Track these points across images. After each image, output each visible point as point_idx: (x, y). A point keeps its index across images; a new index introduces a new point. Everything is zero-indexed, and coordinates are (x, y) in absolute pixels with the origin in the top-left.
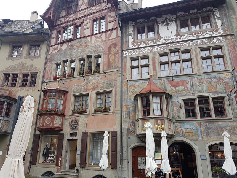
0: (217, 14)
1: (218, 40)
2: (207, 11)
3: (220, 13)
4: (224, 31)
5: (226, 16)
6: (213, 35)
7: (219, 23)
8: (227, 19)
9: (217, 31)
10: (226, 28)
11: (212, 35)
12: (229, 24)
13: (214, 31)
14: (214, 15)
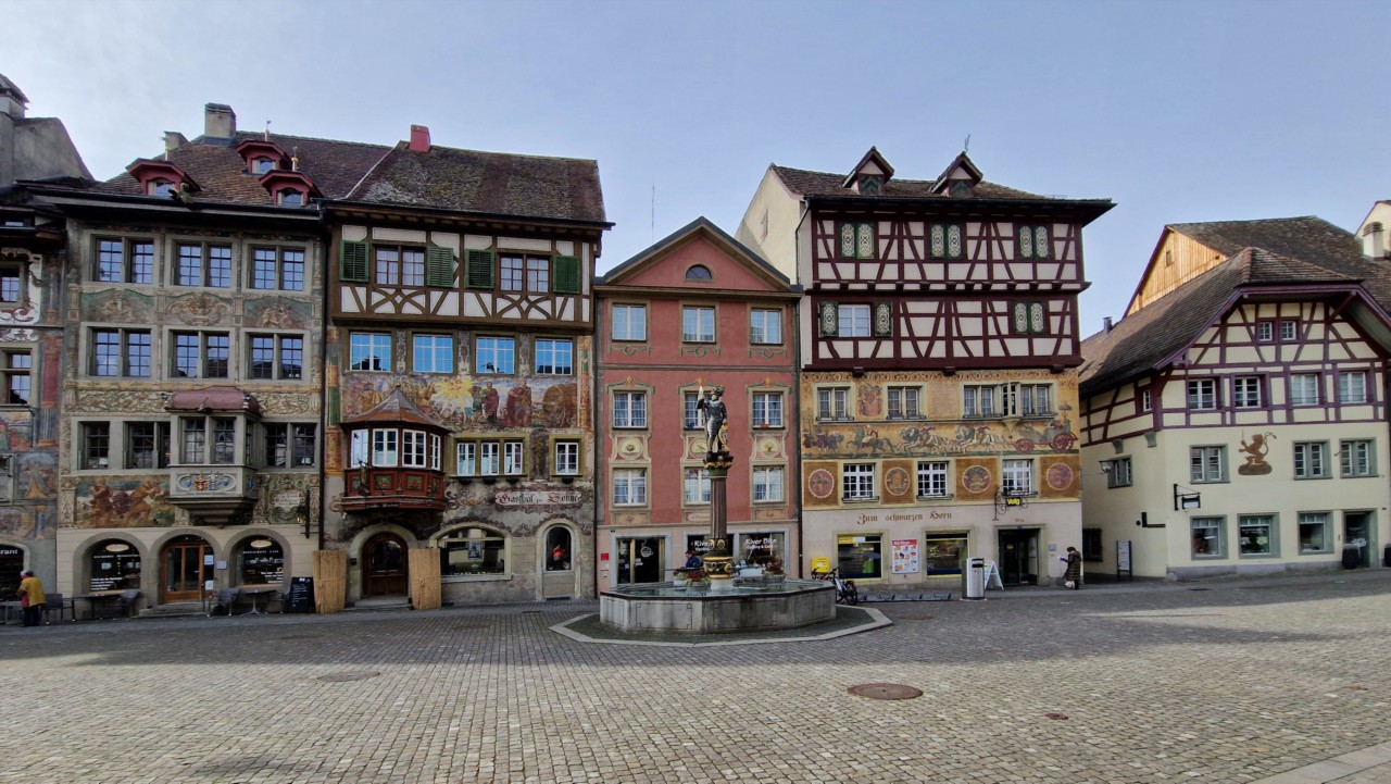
0: (37, 270)
1: (21, 335)
2: (10, 257)
3: (44, 269)
4: (44, 315)
5: (59, 281)
6: (11, 323)
7: (35, 294)
8: (59, 289)
9: (24, 313)
10: (51, 310)
11: (8, 320)
12: (61, 302)
13: (18, 311)
14: (27, 271)
